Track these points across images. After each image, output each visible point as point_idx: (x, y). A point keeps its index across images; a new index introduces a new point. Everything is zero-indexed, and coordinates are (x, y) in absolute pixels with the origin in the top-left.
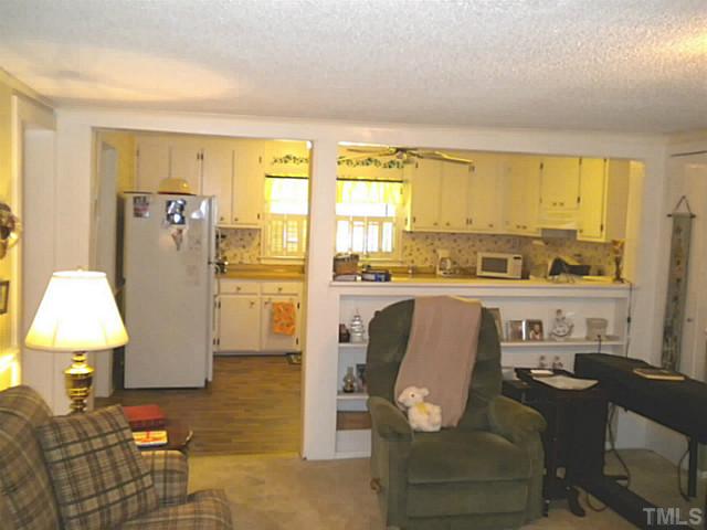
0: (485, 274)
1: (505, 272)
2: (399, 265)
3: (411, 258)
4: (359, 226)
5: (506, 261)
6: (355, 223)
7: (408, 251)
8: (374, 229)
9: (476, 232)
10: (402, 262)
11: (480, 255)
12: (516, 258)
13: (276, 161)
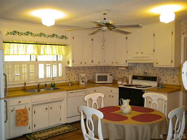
0: (99, 82)
1: (107, 81)
2: (65, 82)
3: (69, 78)
4: (48, 66)
5: (107, 76)
6: (47, 64)
7: (68, 75)
8: (55, 67)
9: (95, 65)
10: (66, 80)
11: (97, 75)
12: (110, 75)
13: (8, 34)
